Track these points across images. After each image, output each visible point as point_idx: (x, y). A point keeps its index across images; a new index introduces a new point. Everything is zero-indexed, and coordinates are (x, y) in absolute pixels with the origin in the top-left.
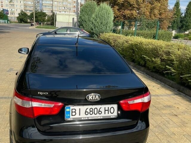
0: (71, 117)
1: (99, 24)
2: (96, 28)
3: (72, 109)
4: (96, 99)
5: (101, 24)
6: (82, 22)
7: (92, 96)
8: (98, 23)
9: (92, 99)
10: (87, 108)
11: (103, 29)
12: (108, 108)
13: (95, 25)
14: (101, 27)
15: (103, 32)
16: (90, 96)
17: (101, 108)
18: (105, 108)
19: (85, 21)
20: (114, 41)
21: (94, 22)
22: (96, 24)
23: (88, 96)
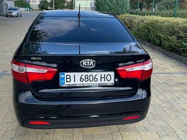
0: (66, 83)
1: (116, 5)
2: (112, 10)
3: (67, 76)
4: (90, 65)
5: (118, 5)
6: (99, 5)
7: (86, 62)
8: (114, 4)
9: (86, 65)
10: (82, 75)
11: (119, 10)
12: (105, 75)
13: (111, 7)
14: (117, 9)
15: (119, 14)
16: (84, 62)
17: (96, 75)
18: (101, 75)
19: (102, 4)
20: (130, 22)
21: (110, 3)
22: (112, 5)
23: (82, 62)
